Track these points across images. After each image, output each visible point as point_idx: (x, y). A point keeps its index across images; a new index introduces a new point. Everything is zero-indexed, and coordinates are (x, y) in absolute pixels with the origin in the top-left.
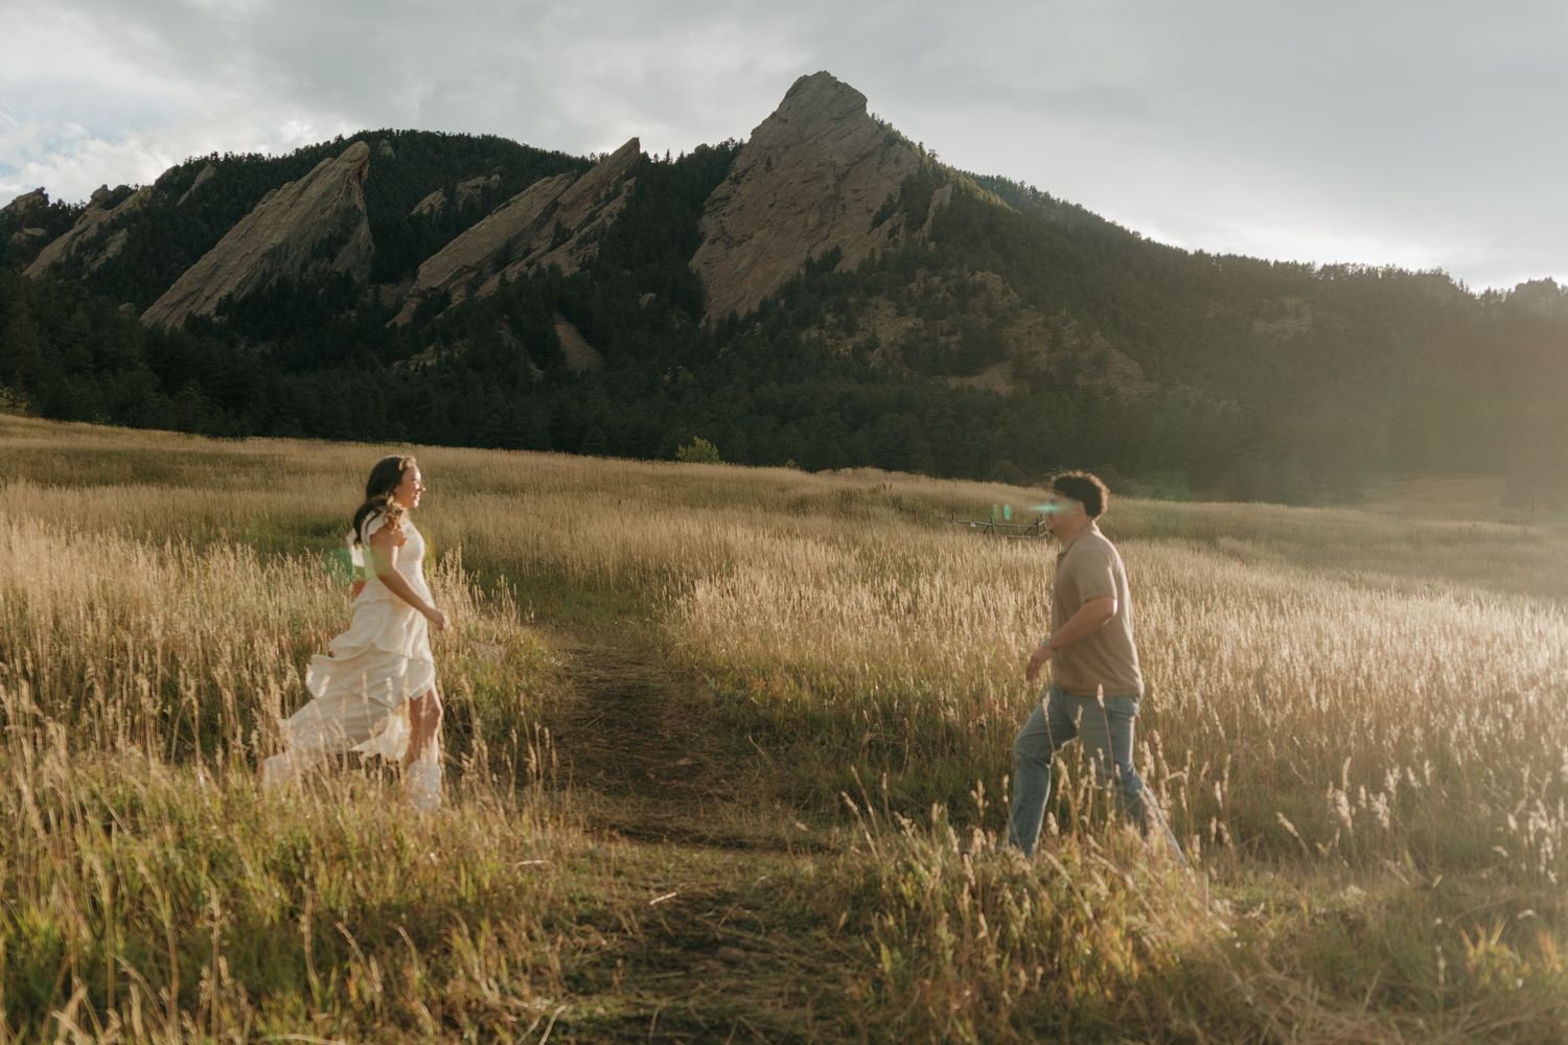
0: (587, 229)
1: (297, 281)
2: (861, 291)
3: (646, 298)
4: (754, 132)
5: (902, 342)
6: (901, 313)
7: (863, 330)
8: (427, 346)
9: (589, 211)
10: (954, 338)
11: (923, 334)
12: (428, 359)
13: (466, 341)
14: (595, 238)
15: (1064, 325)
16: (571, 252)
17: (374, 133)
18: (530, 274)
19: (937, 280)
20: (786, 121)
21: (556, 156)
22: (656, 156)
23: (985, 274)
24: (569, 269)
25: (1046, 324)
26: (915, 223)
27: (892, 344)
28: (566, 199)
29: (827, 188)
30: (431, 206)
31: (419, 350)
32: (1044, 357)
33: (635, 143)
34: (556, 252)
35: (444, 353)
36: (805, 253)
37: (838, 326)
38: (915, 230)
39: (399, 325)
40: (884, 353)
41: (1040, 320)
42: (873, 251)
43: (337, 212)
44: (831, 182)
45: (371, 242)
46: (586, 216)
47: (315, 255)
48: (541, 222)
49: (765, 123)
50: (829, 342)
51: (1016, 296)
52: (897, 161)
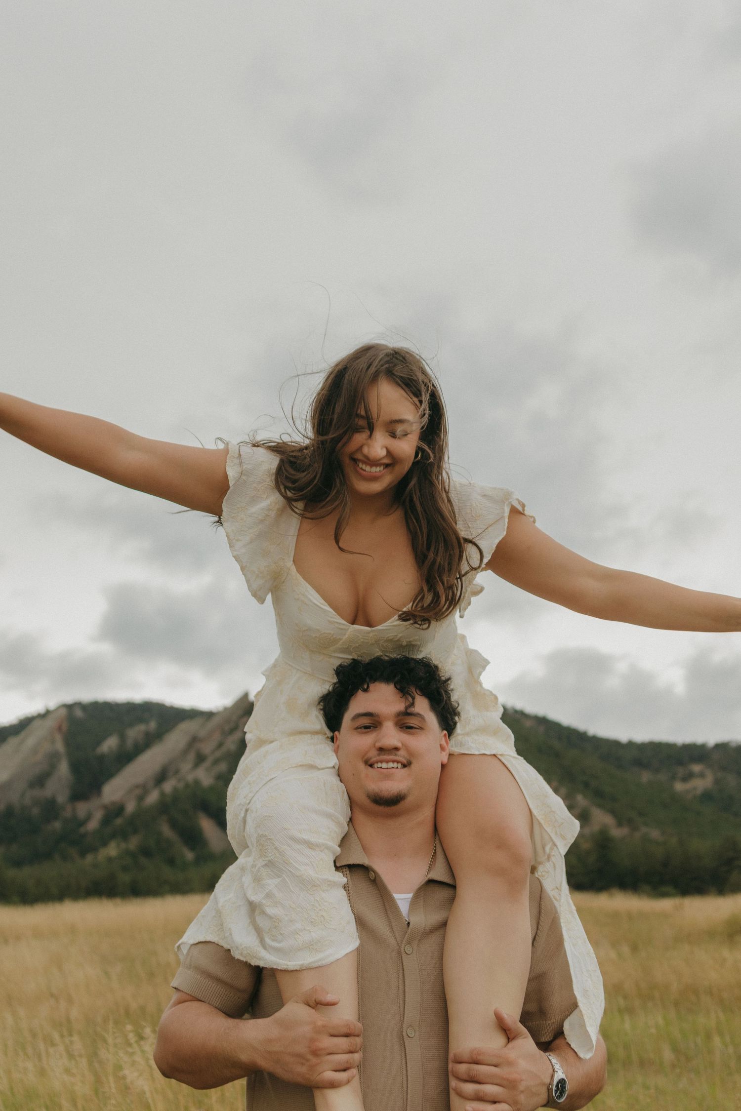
0: (217, 753)
1: (18, 804)
8: (110, 841)
9: (219, 741)
12: (112, 850)
13: (137, 836)
14: (223, 758)
16: (207, 769)
17: (70, 704)
18: (181, 785)
24: (206, 781)
30: (110, 747)
34: (197, 770)
35: (122, 846)
39: (91, 829)
43: (45, 756)
45: (69, 774)
46: (217, 744)
47: (31, 786)
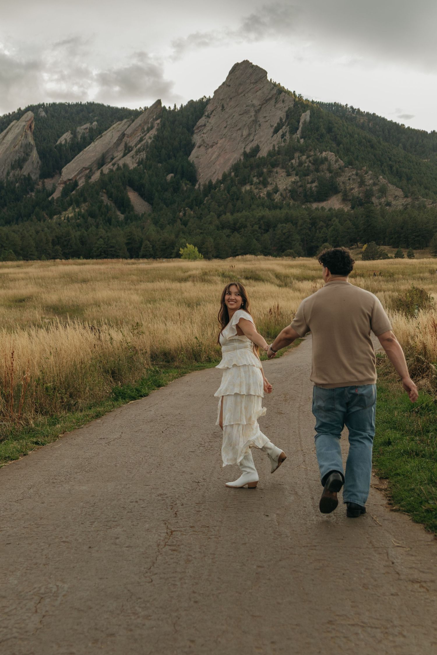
0: (139, 146)
1: (5, 180)
2: (269, 165)
3: (170, 176)
4: (216, 92)
5: (290, 188)
6: (289, 175)
7: (271, 184)
8: (69, 207)
9: (140, 137)
10: (314, 185)
11: (299, 184)
12: (70, 213)
13: (87, 204)
14: (144, 150)
15: (366, 174)
16: (133, 157)
17: (36, 106)
18: (114, 169)
19: (304, 157)
20: (229, 86)
21: (124, 110)
22: (169, 107)
23: (327, 153)
24: (132, 166)
25: (357, 174)
26: (293, 130)
27: (285, 190)
28: (128, 132)
29: (251, 117)
30: (66, 140)
31: (66, 210)
32: (356, 190)
33: (159, 102)
34: (125, 158)
35: (77, 210)
36: (243, 149)
37: (259, 183)
38: (294, 134)
39: (55, 198)
40: (281, 195)
41: (354, 173)
42: (274, 146)
43: (21, 146)
44: (253, 114)
45: (38, 159)
46: (139, 139)
47: (13, 167)
48: (117, 144)
49: (220, 87)
50: (256, 191)
51: (342, 162)
52: (283, 101)
